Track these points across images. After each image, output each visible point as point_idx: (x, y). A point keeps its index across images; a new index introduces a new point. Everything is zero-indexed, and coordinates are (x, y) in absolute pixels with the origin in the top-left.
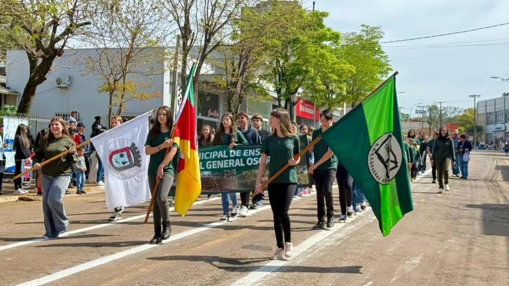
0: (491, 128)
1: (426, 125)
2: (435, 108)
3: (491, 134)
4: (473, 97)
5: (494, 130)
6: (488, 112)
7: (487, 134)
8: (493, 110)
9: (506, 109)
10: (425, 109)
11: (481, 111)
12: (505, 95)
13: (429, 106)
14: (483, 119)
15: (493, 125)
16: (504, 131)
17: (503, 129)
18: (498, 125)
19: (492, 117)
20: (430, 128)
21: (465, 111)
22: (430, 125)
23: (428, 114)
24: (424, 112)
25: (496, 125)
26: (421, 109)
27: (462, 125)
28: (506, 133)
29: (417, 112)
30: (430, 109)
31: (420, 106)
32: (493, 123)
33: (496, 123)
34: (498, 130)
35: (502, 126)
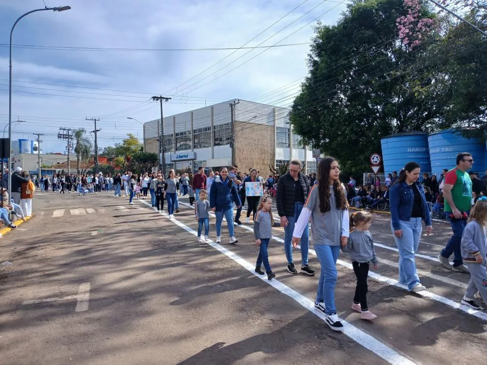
0: (170, 156)
1: (73, 157)
3: (169, 165)
4: (159, 101)
5: (175, 159)
6: (162, 135)
8: (172, 132)
9: (194, 129)
10: (71, 133)
13: (75, 130)
15: (173, 153)
16: (193, 160)
17: (193, 158)
18: (181, 152)
20: (78, 160)
22: (78, 157)
23: (75, 141)
24: (70, 137)
25: (177, 152)
26: (65, 132)
29: (60, 136)
30: (78, 134)
31: (64, 129)
32: (173, 150)
33: (177, 149)
34: (183, 159)
35: (189, 153)
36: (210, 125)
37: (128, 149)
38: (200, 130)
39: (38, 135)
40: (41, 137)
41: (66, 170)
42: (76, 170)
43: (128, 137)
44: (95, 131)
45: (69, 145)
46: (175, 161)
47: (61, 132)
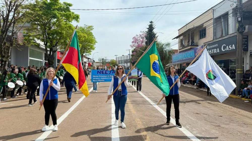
1: (101, 64)
4: (116, 56)
6: (119, 60)
8: (121, 60)
9: (124, 59)
11: (117, 60)
12: (123, 55)
14: (118, 62)
18: (122, 64)
19: (120, 62)
23: (101, 61)
24: (101, 60)
27: (112, 64)
30: (103, 59)
35: (123, 64)
36: (126, 59)
44: (106, 60)
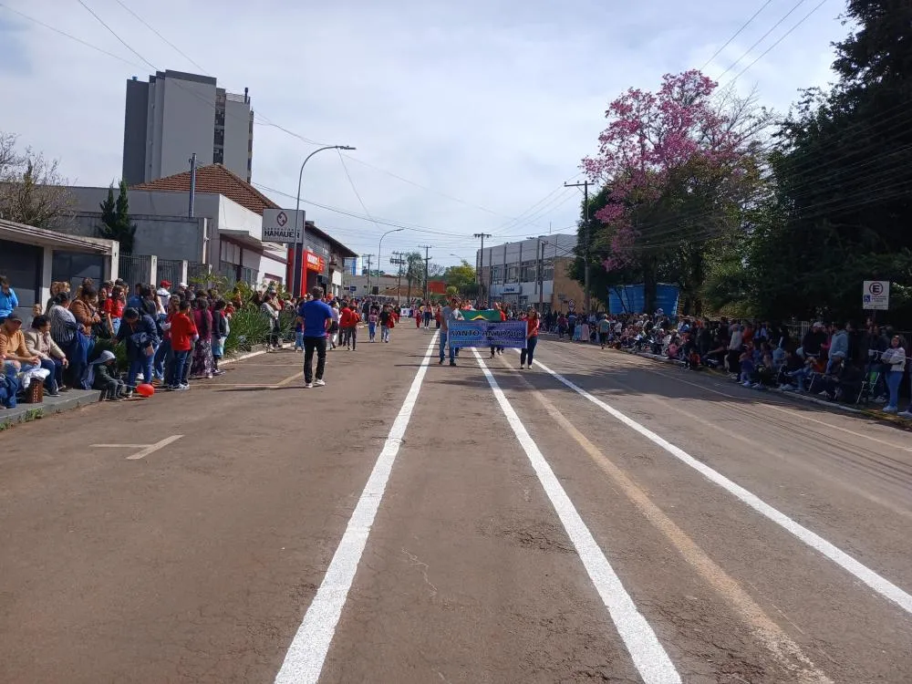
0: (498, 288)
1: (404, 282)
2: (417, 257)
4: (480, 237)
5: (503, 292)
6: (494, 264)
7: (490, 298)
8: (502, 264)
9: (523, 261)
10: (403, 258)
11: (486, 263)
13: (409, 254)
14: (486, 274)
15: (501, 285)
16: (519, 294)
17: (517, 291)
18: (508, 286)
19: (500, 273)
20: (410, 287)
21: (447, 269)
22: (410, 281)
23: (407, 266)
24: (402, 262)
25: (506, 285)
26: (398, 257)
27: (454, 284)
28: (521, 298)
29: (392, 261)
30: (413, 258)
31: (397, 254)
32: (502, 282)
33: (505, 281)
34: (509, 292)
35: (516, 287)
36: (535, 258)
37: (460, 279)
38: (527, 263)
39: (369, 256)
40: (371, 258)
41: (396, 298)
42: (406, 298)
43: (461, 265)
44: (427, 260)
45: (401, 271)
46: (503, 294)
47: (394, 258)
